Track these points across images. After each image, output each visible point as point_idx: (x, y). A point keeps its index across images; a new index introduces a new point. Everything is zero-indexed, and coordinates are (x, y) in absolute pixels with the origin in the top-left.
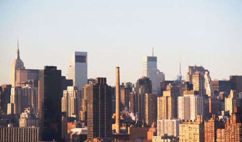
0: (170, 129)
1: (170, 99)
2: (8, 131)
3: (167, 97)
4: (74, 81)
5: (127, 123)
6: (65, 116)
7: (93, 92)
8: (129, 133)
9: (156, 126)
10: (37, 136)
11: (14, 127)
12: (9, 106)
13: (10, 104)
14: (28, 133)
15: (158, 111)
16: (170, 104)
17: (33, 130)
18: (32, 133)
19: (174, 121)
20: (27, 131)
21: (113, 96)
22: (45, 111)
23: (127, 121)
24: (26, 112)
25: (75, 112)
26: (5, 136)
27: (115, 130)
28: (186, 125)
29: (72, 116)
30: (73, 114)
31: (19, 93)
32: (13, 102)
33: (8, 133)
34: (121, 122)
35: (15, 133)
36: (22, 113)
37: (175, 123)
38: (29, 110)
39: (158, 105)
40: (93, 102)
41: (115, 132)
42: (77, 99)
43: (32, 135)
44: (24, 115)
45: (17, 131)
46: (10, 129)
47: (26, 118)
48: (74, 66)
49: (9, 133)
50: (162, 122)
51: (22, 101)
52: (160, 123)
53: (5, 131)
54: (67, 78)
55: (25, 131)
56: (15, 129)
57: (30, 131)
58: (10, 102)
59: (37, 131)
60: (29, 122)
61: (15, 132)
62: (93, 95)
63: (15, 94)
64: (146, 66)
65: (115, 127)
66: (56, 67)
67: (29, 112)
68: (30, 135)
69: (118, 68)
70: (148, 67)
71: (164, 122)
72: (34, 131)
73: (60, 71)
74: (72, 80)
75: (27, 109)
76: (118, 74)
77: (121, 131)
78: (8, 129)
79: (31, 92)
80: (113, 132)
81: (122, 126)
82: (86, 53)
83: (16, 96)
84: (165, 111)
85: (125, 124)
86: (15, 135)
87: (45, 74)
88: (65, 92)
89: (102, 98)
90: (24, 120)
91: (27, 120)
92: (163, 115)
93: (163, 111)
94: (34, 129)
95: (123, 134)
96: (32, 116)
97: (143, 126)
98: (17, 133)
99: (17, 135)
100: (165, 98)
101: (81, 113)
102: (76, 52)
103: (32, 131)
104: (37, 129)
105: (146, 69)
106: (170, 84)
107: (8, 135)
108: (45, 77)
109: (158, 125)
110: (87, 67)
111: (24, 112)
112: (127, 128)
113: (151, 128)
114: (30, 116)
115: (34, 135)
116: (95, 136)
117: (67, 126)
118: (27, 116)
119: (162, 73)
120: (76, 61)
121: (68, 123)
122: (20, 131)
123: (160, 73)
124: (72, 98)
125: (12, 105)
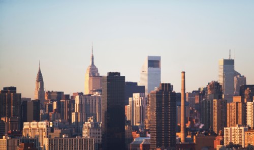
0: (238, 137)
1: (240, 105)
2: (62, 142)
3: (237, 103)
4: (146, 87)
5: (193, 131)
6: (129, 125)
7: (157, 99)
8: (195, 142)
9: (222, 135)
10: (92, 146)
11: (69, 137)
12: (73, 115)
13: (74, 113)
14: (84, 144)
15: (228, 118)
16: (240, 110)
17: (88, 140)
18: (87, 144)
19: (242, 128)
20: (82, 142)
21: (177, 103)
22: (108, 120)
23: (192, 129)
24: (90, 121)
25: (140, 120)
26: (60, 147)
27: (180, 139)
28: (251, 133)
29: (138, 124)
30: (139, 123)
31: (84, 101)
32: (77, 111)
33: (62, 144)
34: (186, 131)
35: (70, 144)
36: (86, 123)
37: (243, 130)
38: (92, 119)
39: (228, 111)
40: (157, 109)
41: (181, 142)
42: (143, 106)
43: (87, 146)
44: (88, 124)
45: (72, 142)
46: (65, 140)
47: (89, 127)
48: (147, 72)
49: (64, 144)
50: (229, 130)
51: (86, 109)
52: (227, 130)
53: (60, 142)
54: (139, 84)
55: (80, 142)
56: (70, 140)
57: (85, 142)
58: (74, 111)
59: (92, 142)
60: (92, 131)
61: (70, 142)
62: (157, 103)
63: (79, 102)
64: (222, 70)
65: (180, 135)
66: (119, 74)
67: (92, 121)
68: (85, 146)
69: (184, 72)
70: (224, 71)
71: (231, 129)
72: (90, 142)
73: (124, 77)
74: (144, 86)
75: (91, 118)
76: (183, 80)
77: (186, 140)
78: (62, 140)
79: (96, 101)
80: (178, 141)
81: (188, 135)
82: (160, 57)
83: (81, 105)
84: (235, 118)
85: (191, 133)
86: (70, 146)
87: (108, 80)
88: (130, 99)
89: (166, 105)
90: (86, 130)
91: (91, 129)
92: (233, 122)
93: (233, 118)
94: (90, 140)
95: (188, 143)
96: (95, 125)
97: (210, 134)
98: (72, 144)
99: (72, 146)
100: (235, 104)
101: (146, 121)
102: (149, 57)
103: (87, 142)
104: (92, 140)
105: (222, 72)
106: (248, 89)
107: (62, 147)
108: (108, 84)
109: (225, 133)
110: (160, 72)
111: (87, 121)
112: (192, 137)
113: (218, 136)
114: (94, 126)
115: (90, 146)
116: (159, 145)
117: (132, 135)
118: (90, 126)
119: (243, 76)
120: (149, 66)
121: (133, 132)
122: (75, 142)
123: (241, 76)
124: (138, 106)
125: (77, 114)
